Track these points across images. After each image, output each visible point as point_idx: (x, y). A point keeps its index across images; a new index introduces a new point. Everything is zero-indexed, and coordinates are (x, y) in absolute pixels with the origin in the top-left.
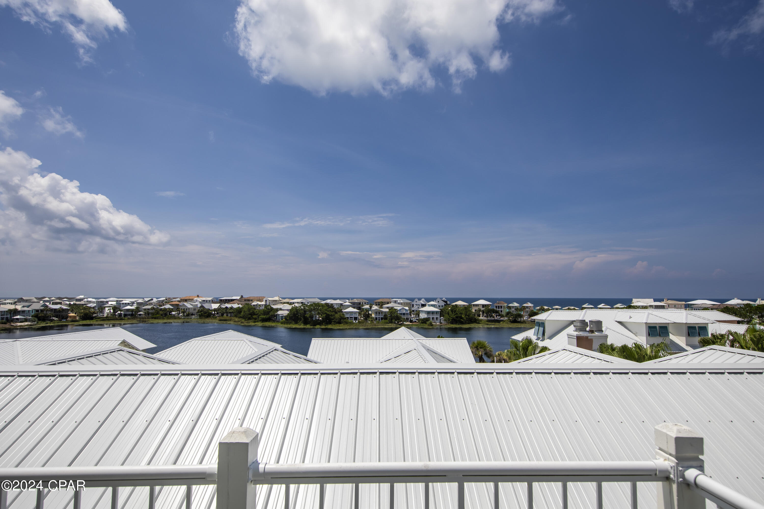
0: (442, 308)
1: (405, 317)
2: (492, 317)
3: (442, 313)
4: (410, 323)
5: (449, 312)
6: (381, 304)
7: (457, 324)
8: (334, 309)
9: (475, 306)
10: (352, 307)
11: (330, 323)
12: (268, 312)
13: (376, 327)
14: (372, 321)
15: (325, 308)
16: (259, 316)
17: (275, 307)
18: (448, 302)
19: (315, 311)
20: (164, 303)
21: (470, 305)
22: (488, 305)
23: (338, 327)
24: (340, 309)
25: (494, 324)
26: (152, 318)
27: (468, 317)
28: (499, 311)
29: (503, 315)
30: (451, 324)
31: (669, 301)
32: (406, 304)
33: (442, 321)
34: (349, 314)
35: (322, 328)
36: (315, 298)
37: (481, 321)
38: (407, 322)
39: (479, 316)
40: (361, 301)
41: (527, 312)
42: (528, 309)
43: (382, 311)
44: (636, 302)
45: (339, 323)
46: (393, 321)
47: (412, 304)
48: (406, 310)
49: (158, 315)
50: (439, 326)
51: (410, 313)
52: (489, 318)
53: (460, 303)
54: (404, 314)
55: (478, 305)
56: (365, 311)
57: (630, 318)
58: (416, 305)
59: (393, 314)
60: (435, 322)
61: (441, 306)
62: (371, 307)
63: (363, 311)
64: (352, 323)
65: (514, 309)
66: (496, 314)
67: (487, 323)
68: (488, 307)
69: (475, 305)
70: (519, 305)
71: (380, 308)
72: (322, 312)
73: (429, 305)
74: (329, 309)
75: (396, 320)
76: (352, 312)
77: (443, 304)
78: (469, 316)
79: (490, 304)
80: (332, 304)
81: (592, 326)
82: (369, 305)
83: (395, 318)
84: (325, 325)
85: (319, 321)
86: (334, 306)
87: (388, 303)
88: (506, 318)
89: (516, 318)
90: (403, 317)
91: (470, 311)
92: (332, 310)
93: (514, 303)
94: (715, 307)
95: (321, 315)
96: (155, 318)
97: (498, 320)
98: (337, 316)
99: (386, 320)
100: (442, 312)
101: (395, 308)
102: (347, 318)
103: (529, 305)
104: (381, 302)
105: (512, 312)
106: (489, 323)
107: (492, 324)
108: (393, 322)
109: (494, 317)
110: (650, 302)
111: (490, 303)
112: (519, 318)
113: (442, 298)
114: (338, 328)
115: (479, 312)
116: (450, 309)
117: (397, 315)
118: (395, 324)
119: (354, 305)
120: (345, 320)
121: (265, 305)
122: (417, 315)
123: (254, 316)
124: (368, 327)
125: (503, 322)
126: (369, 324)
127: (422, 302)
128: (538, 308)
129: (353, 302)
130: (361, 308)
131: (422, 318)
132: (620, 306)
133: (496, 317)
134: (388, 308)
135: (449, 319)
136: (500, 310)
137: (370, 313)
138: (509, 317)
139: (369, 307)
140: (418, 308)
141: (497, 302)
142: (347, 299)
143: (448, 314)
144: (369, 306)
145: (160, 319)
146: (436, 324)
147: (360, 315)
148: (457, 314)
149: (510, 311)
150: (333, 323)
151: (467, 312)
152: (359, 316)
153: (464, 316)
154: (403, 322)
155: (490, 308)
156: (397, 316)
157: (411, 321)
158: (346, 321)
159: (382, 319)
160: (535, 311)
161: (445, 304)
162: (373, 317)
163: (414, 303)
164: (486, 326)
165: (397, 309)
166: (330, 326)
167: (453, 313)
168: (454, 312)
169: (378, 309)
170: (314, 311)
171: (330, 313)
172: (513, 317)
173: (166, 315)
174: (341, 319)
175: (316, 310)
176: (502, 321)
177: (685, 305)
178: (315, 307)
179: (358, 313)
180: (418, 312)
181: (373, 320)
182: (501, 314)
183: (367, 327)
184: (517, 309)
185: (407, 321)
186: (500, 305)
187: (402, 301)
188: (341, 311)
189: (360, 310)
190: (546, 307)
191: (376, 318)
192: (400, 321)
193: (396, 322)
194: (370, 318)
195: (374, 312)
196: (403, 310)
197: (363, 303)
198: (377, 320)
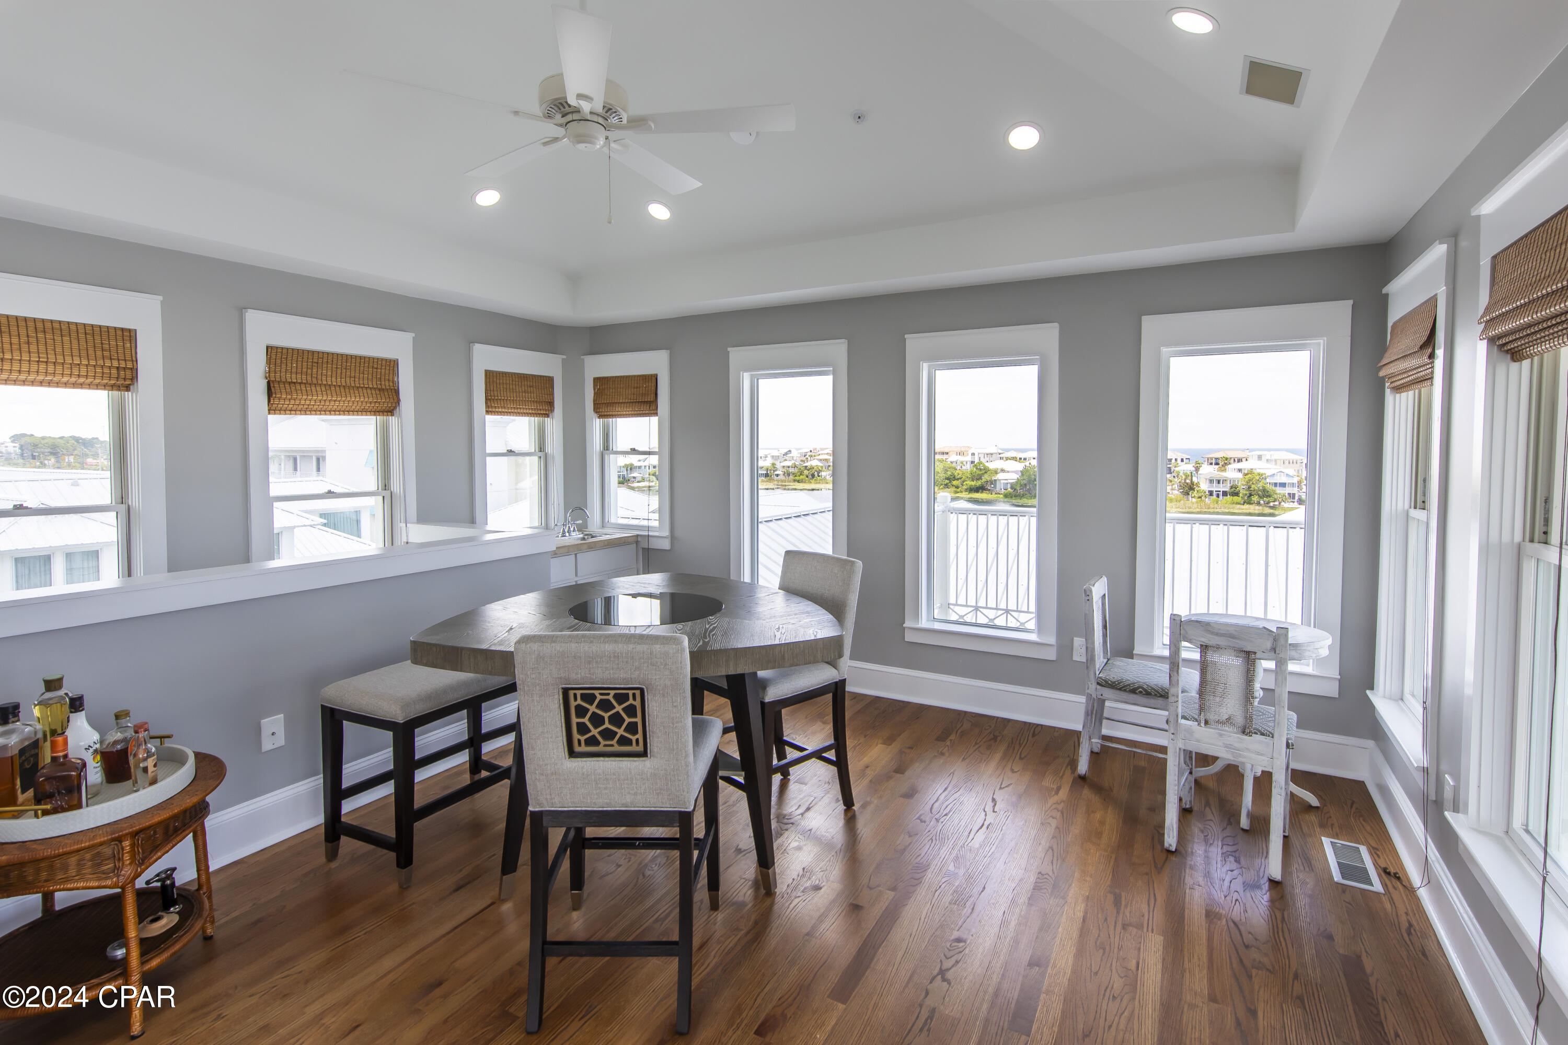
1: (1285, 490)
4: (1299, 504)
6: (1222, 463)
12: (978, 475)
13: (1210, 510)
14: (1200, 497)
16: (963, 482)
17: (991, 466)
20: (807, 456)
26: (795, 481)
32: (1287, 462)
38: (1291, 503)
43: (1225, 477)
46: (1255, 498)
48: (1288, 475)
49: (801, 477)
51: (1300, 482)
54: (1283, 485)
56: (1184, 477)
62: (1198, 469)
71: (1220, 470)
75: (1261, 498)
82: (1194, 464)
83: (1260, 492)
87: (1240, 460)
90: (1281, 491)
96: (798, 481)
99: (1235, 497)
101: (1259, 471)
104: (1223, 458)
117: (1263, 487)
118: (1258, 506)
121: (972, 462)
123: (955, 483)
124: (1191, 510)
126: (1193, 504)
130: (1174, 471)
134: (1240, 470)
137: (1196, 481)
139: (1194, 469)
144: (1193, 466)
145: (805, 482)
154: (1280, 503)
156: (1264, 490)
157: (1301, 501)
159: (1225, 494)
162: (1204, 490)
165: (1265, 474)
169: (1215, 472)
173: (813, 476)
181: (1202, 496)
185: (1289, 500)
187: (1277, 457)
189: (1172, 475)
191: (1209, 491)
192: (1271, 499)
193: (1262, 502)
194: (1196, 491)
195: (1206, 479)
196: (1280, 476)
197: (1176, 460)
198: (1213, 495)
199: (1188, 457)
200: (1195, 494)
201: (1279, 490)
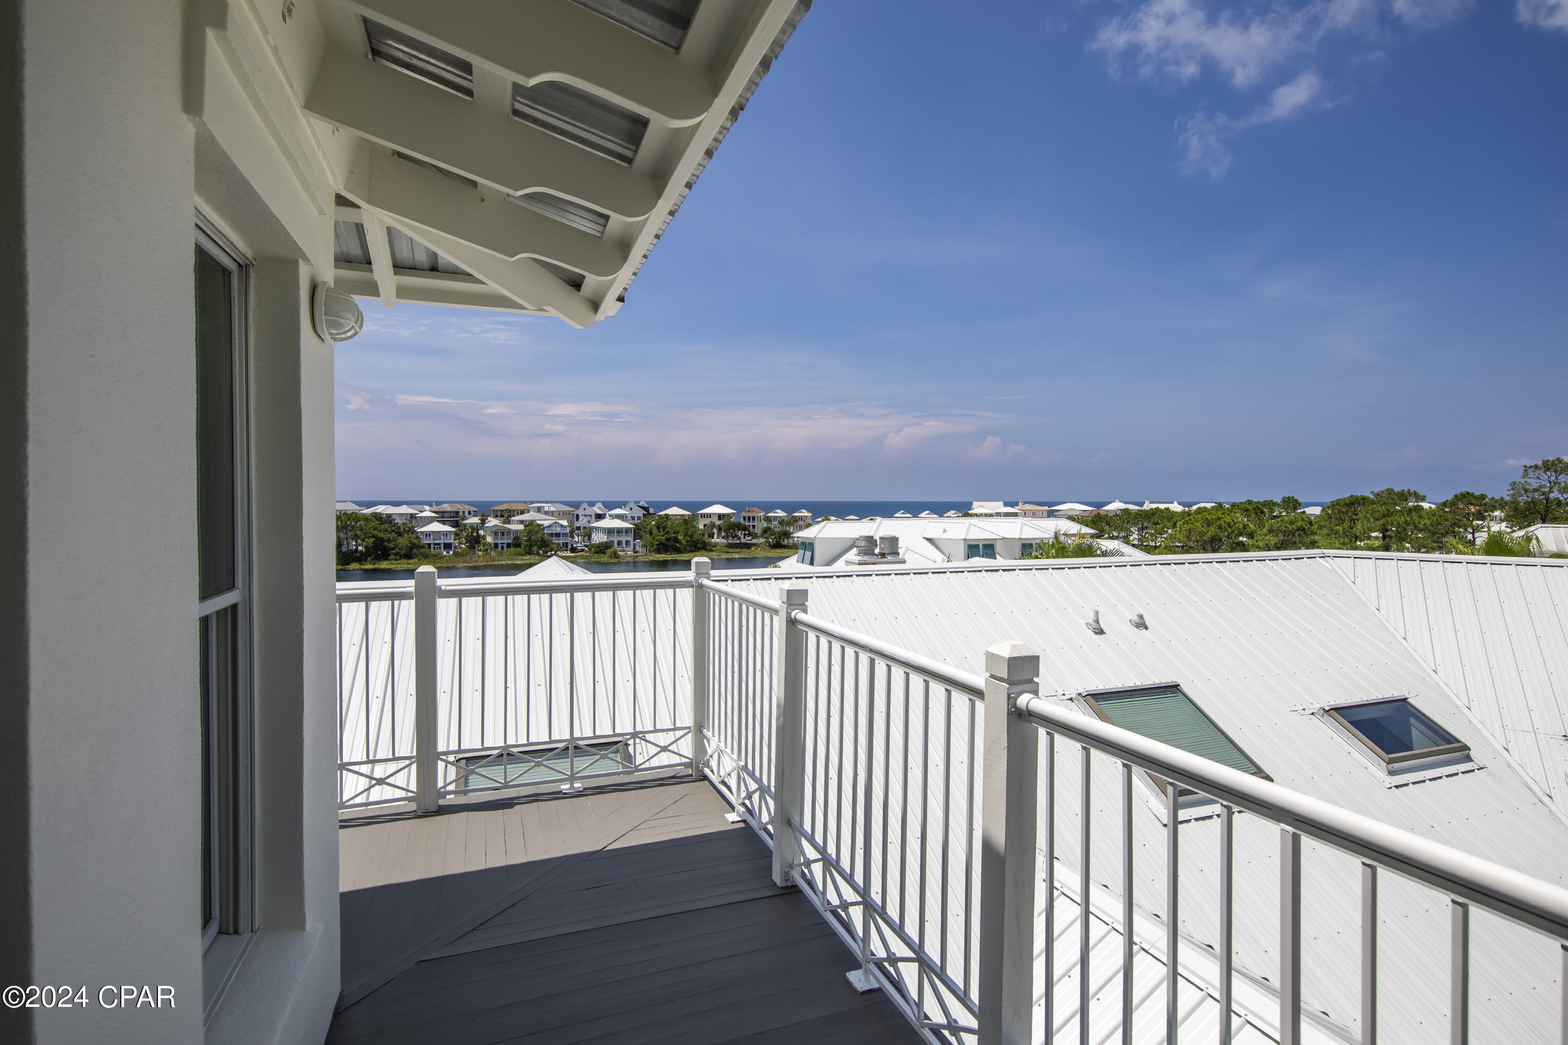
0: (639, 521)
1: (560, 540)
2: (736, 539)
3: (637, 532)
4: (573, 552)
5: (651, 529)
6: (506, 515)
7: (669, 553)
8: (394, 526)
9: (704, 517)
10: (438, 521)
11: (385, 557)
13: (496, 563)
14: (486, 550)
15: (373, 524)
18: (652, 510)
19: (347, 533)
21: (695, 515)
22: (729, 515)
24: (410, 525)
25: (739, 552)
27: (689, 539)
28: (749, 526)
29: (757, 534)
30: (656, 554)
31: (1024, 505)
32: (561, 513)
33: (637, 549)
34: (431, 537)
35: (366, 569)
36: (346, 502)
37: (715, 546)
38: (565, 552)
39: (711, 536)
40: (460, 508)
42: (802, 521)
43: (510, 529)
44: (978, 507)
45: (409, 556)
46: (535, 549)
47: (576, 512)
48: (562, 526)
50: (632, 558)
51: (572, 532)
52: (730, 541)
53: (674, 511)
54: (558, 535)
55: (710, 515)
56: (470, 530)
57: (944, 532)
58: (584, 515)
59: (533, 534)
60: (623, 551)
61: (636, 518)
62: (483, 522)
63: (464, 529)
64: (439, 557)
65: (777, 523)
66: (744, 532)
67: (725, 550)
68: (729, 519)
69: (704, 515)
70: (785, 514)
71: (504, 523)
72: (365, 534)
73: (611, 516)
74: (382, 526)
75: (540, 548)
76: (440, 532)
77: (641, 513)
78: (691, 536)
79: (733, 514)
80: (389, 516)
81: (883, 546)
82: (478, 516)
83: (539, 543)
84: (372, 562)
85: (358, 555)
86: (394, 520)
87: (522, 512)
88: (762, 540)
89: (780, 539)
90: (557, 541)
91: (694, 527)
92: (389, 529)
93: (776, 511)
95: (363, 540)
97: (748, 544)
98: (403, 541)
99: (518, 549)
100: (638, 529)
101: (538, 522)
102: (427, 546)
103: (804, 513)
104: (507, 510)
105: (773, 527)
106: (731, 550)
107: (735, 552)
108: (534, 551)
109: (739, 538)
110: (999, 507)
111: (735, 512)
112: (785, 540)
113: (639, 502)
115: (712, 529)
116: (654, 523)
117: (542, 538)
118: (538, 556)
119: (442, 517)
120: (422, 550)
122: (587, 537)
124: (477, 564)
125: (756, 547)
126: (480, 557)
127: (597, 509)
129: (440, 510)
130: (460, 524)
131: (597, 542)
132: (953, 514)
133: (744, 538)
134: (522, 522)
135: (651, 543)
136: (751, 524)
137: (482, 534)
138: (767, 538)
139: (480, 522)
140: (589, 522)
141: (747, 508)
142: (427, 505)
143: (651, 533)
144: (479, 519)
146: (626, 554)
147: (457, 538)
148: (668, 533)
149: (770, 526)
150: (392, 557)
151: (688, 529)
152: (455, 540)
153: (682, 537)
155: (732, 520)
156: (543, 540)
157: (573, 550)
158: (424, 553)
159: (509, 545)
161: (645, 513)
162: (489, 543)
163: (580, 512)
164: (724, 556)
165: (543, 525)
166: (384, 565)
167: (660, 532)
168: (661, 530)
169: (500, 524)
170: (345, 532)
171: (384, 536)
172: (775, 538)
174: (411, 549)
175: (350, 528)
176: (754, 545)
177: (1048, 511)
178: (346, 523)
179: (453, 533)
180: (588, 530)
181: (488, 549)
182: (752, 533)
183: (474, 564)
184: (782, 522)
185: (563, 549)
186: (751, 515)
187: (553, 509)
188: (411, 531)
189: (458, 528)
191: (495, 544)
192: (549, 549)
194: (482, 545)
195: (492, 531)
196: (556, 527)
197: (464, 512)
198: (498, 548)
199: (476, 509)
200: (482, 547)
201: (555, 540)
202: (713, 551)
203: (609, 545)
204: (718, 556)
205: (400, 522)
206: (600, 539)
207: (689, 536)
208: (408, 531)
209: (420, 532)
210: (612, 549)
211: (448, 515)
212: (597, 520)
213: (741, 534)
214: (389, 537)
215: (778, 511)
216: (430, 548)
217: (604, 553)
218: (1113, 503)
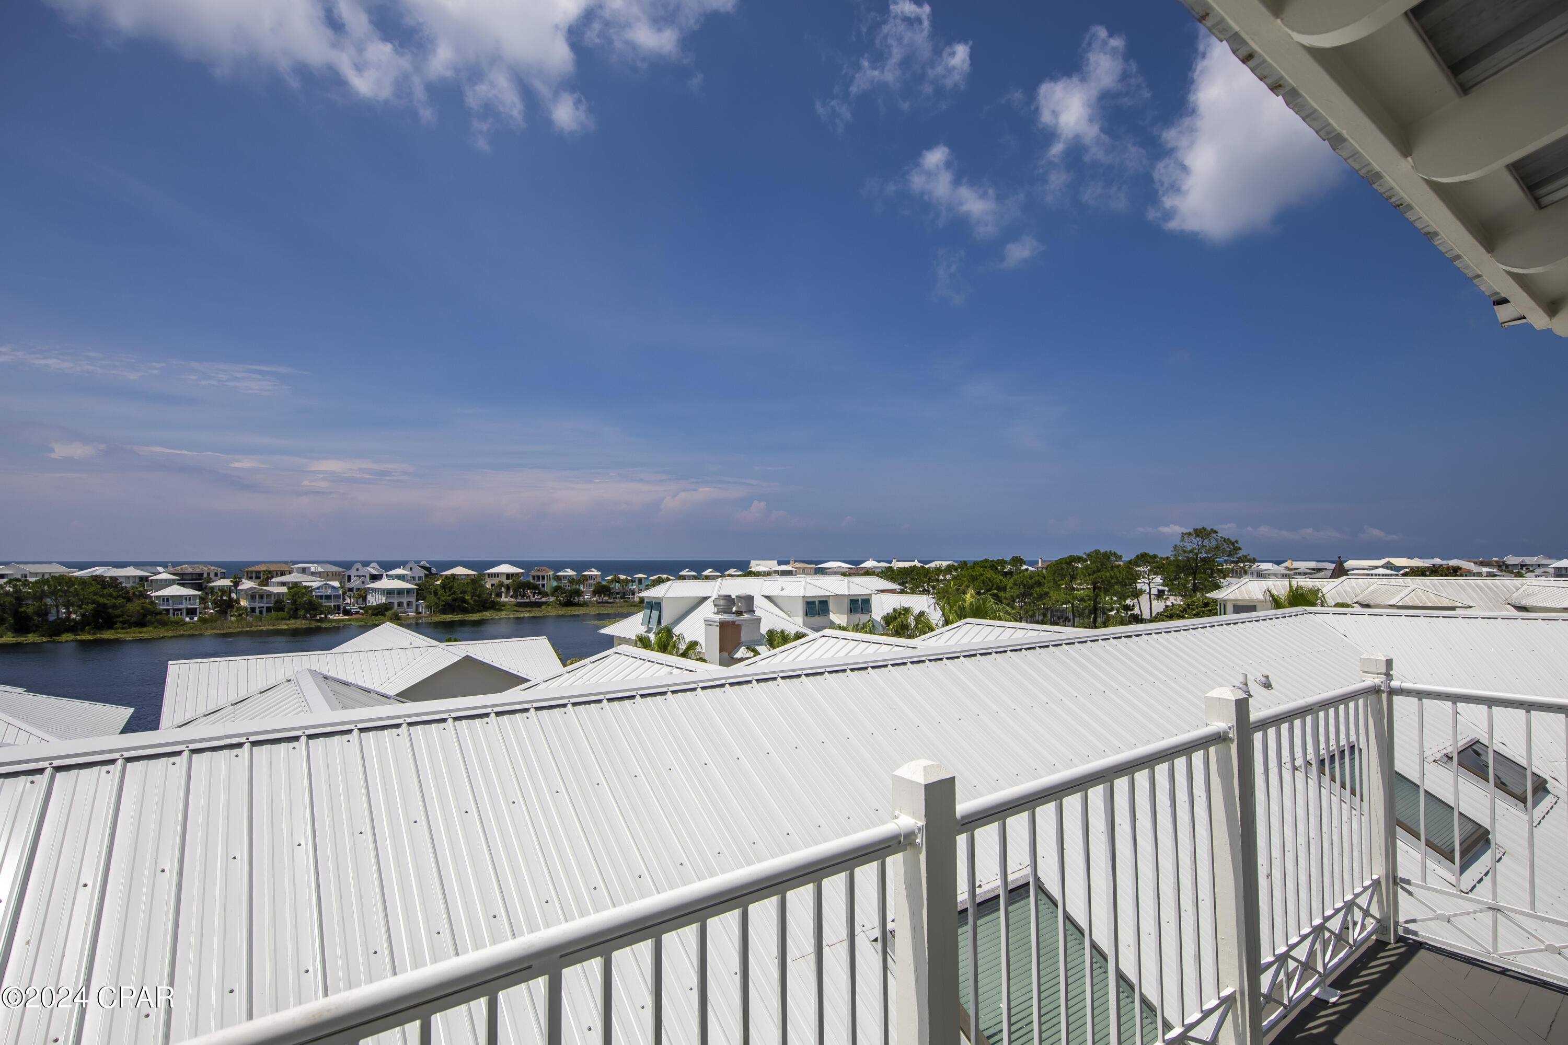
0: (421, 581)
1: (331, 602)
2: (525, 597)
3: (420, 593)
4: (345, 615)
5: (436, 590)
6: (264, 577)
7: (455, 614)
8: (121, 591)
9: (492, 577)
10: (178, 584)
11: (109, 625)
13: (253, 629)
14: (240, 615)
15: (90, 587)
18: (434, 570)
19: (55, 598)
21: (481, 575)
22: (517, 574)
23: (137, 636)
24: (141, 589)
25: (529, 611)
27: (477, 598)
28: (539, 584)
29: (547, 593)
30: (441, 614)
31: (796, 564)
32: (330, 574)
33: (420, 609)
34: (170, 601)
36: (52, 562)
37: (504, 606)
38: (337, 615)
39: (499, 595)
40: (205, 570)
41: (590, 585)
42: (592, 580)
43: (270, 592)
44: (756, 566)
45: (141, 623)
46: (301, 613)
47: (347, 573)
48: (333, 587)
50: (413, 618)
51: (344, 594)
52: (519, 600)
53: (459, 571)
54: (328, 597)
55: (498, 574)
56: (220, 594)
57: (782, 590)
58: (357, 576)
59: (299, 597)
60: (405, 612)
61: (417, 578)
62: (236, 584)
63: (212, 592)
64: (180, 624)
65: (566, 581)
66: (533, 591)
67: (515, 609)
68: (518, 579)
69: (492, 575)
70: (575, 573)
71: (263, 584)
72: (81, 600)
73: (389, 576)
74: (105, 591)
75: (307, 611)
76: (181, 596)
77: (422, 573)
79: (523, 573)
80: (114, 579)
81: (740, 604)
82: (231, 578)
83: (306, 606)
84: (90, 632)
85: (71, 623)
86: (121, 583)
87: (284, 573)
88: (552, 599)
89: (571, 597)
90: (327, 604)
91: (483, 586)
92: (115, 594)
93: (566, 569)
94: (852, 571)
95: (79, 607)
97: (537, 602)
98: (134, 607)
99: (280, 613)
100: (420, 590)
101: (304, 584)
102: (164, 612)
103: (595, 572)
104: (267, 571)
105: (563, 585)
106: (520, 609)
107: (526, 611)
108: (301, 615)
109: (529, 597)
110: (772, 565)
111: (522, 571)
112: (576, 598)
113: (420, 562)
114: (137, 638)
115: (501, 589)
116: (438, 583)
117: (309, 599)
118: (306, 620)
119: (183, 579)
120: (158, 617)
122: (362, 599)
124: (230, 630)
125: (546, 605)
126: (232, 622)
127: (372, 569)
128: (610, 578)
129: (179, 572)
130: (205, 586)
131: (374, 604)
132: (733, 572)
133: (534, 597)
134: (283, 584)
135: (436, 603)
136: (540, 583)
137: (235, 597)
138: (557, 597)
139: (232, 584)
140: (363, 583)
143: (436, 594)
144: (231, 581)
146: (408, 615)
147: (203, 602)
148: (454, 593)
149: (560, 584)
150: (118, 625)
151: (475, 589)
153: (469, 597)
154: (326, 616)
155: (520, 579)
156: (310, 603)
157: (346, 612)
158: (160, 619)
159: (269, 609)
160: (604, 583)
161: (428, 572)
162: (244, 607)
163: (353, 572)
164: (513, 615)
165: (311, 587)
166: (108, 635)
167: (445, 592)
168: (447, 591)
169: (257, 586)
170: (52, 597)
171: (108, 602)
172: (566, 596)
174: (144, 616)
175: (60, 593)
176: (545, 603)
177: (816, 569)
178: (55, 587)
179: (198, 597)
180: (363, 591)
182: (543, 592)
183: (225, 631)
184: (572, 580)
185: (334, 612)
186: (541, 573)
187: (320, 570)
188: (143, 595)
189: (203, 591)
190: (622, 577)
191: (251, 608)
192: (318, 612)
193: (308, 615)
194: (235, 609)
195: (247, 595)
196: (326, 588)
197: (209, 574)
198: (255, 612)
200: (235, 612)
201: (325, 602)
202: (502, 610)
203: (389, 607)
204: (507, 615)
205: (128, 585)
206: (377, 600)
207: (477, 596)
208: (140, 596)
209: (155, 596)
210: (393, 611)
211: (190, 577)
212: (372, 581)
213: (531, 593)
214: (115, 603)
215: (568, 570)
216: (169, 614)
217: (384, 615)
218: (868, 562)
